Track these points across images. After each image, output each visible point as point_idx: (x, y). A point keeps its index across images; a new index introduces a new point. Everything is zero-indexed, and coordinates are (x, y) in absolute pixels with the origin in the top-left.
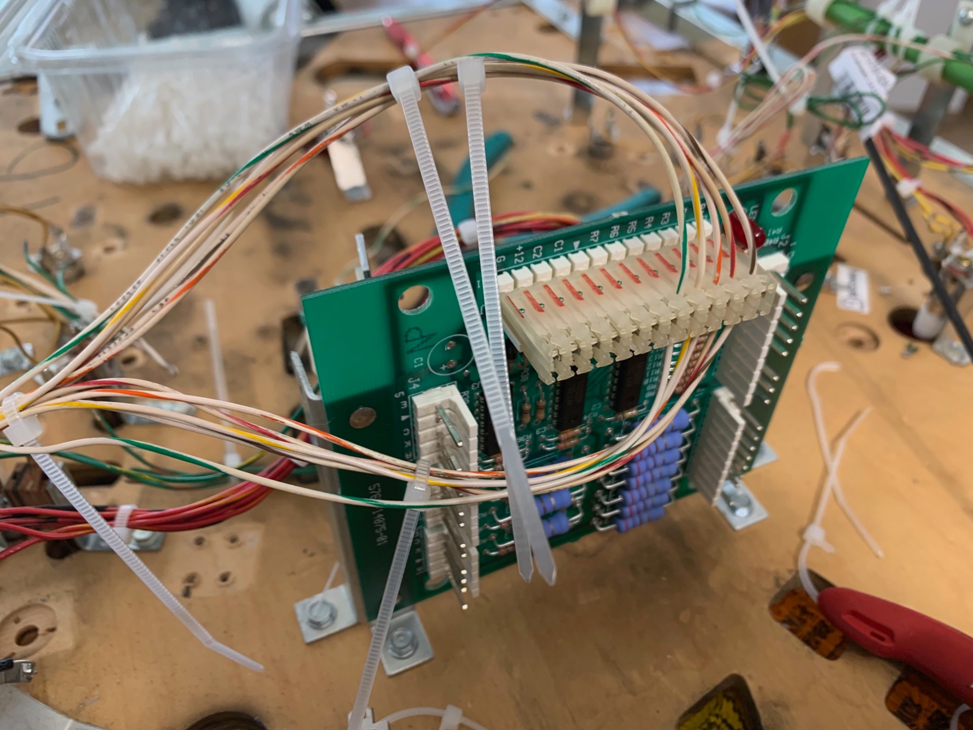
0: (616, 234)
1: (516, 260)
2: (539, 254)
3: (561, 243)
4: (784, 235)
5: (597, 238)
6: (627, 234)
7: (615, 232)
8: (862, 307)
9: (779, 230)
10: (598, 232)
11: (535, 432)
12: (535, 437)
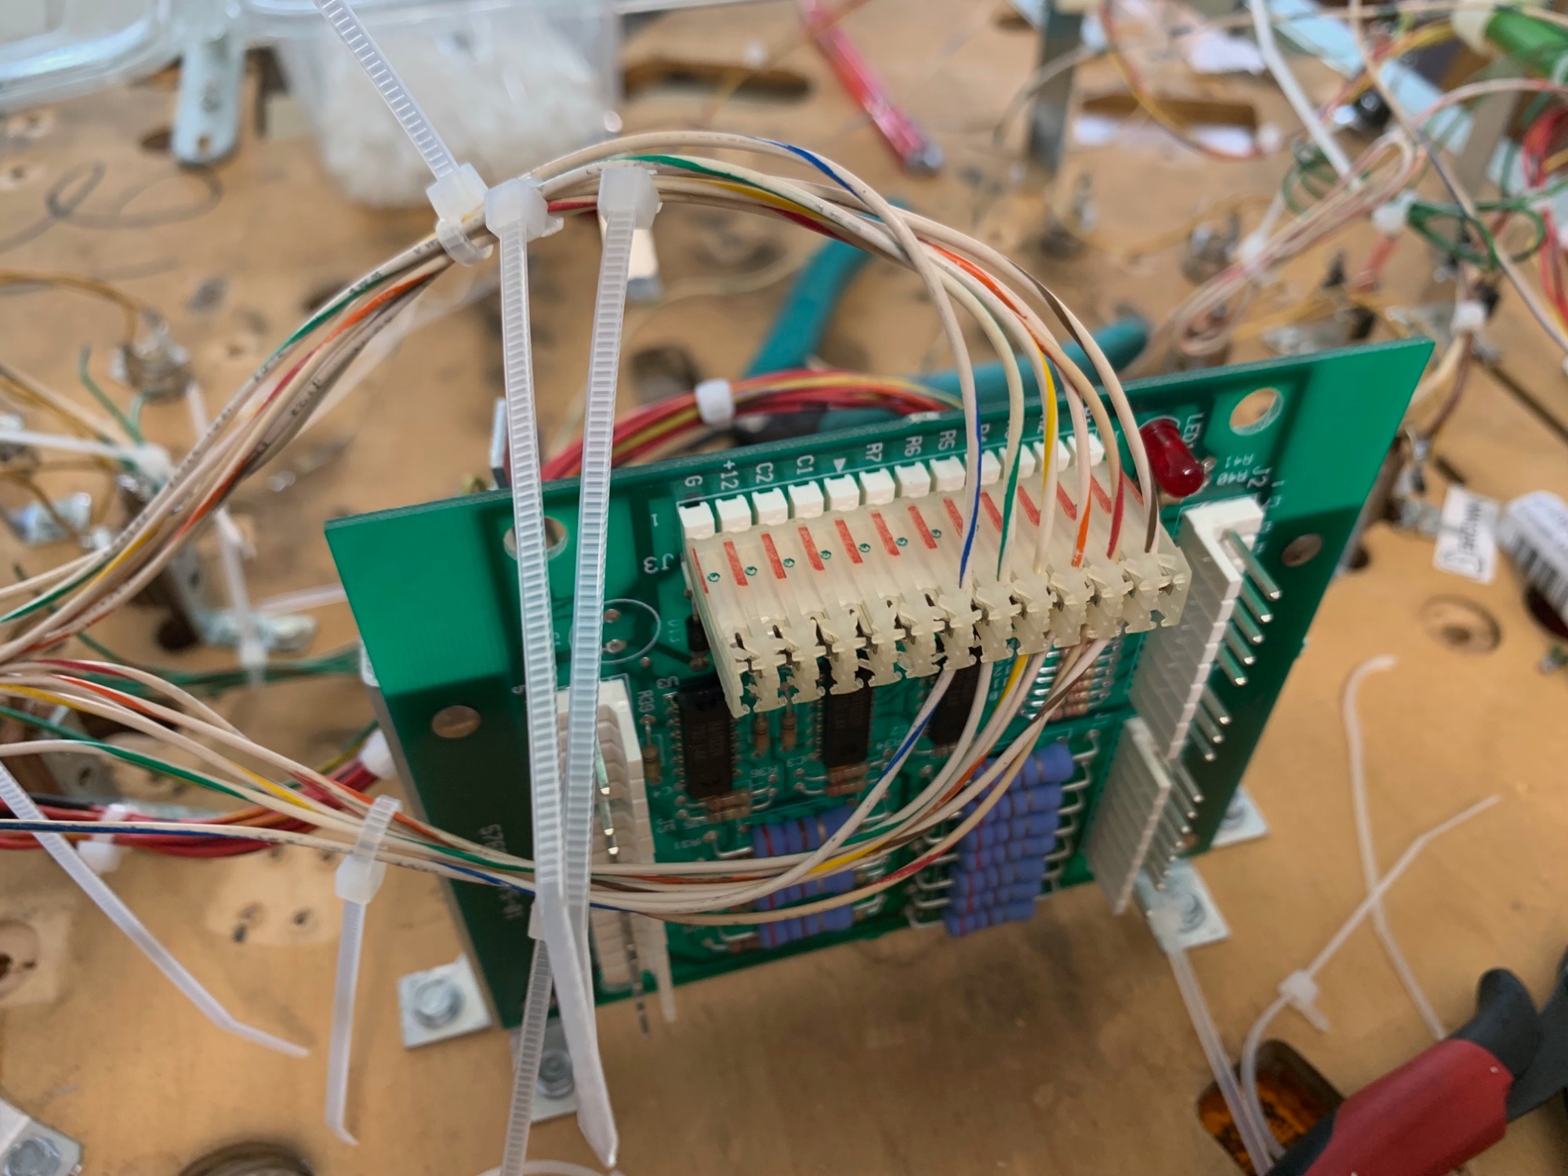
0: (916, 450)
1: (724, 484)
2: (768, 477)
3: (809, 460)
4: (1258, 467)
5: (880, 455)
6: (939, 452)
7: (913, 446)
8: (1481, 570)
9: (1249, 460)
10: (881, 445)
11: (785, 763)
12: (786, 773)
